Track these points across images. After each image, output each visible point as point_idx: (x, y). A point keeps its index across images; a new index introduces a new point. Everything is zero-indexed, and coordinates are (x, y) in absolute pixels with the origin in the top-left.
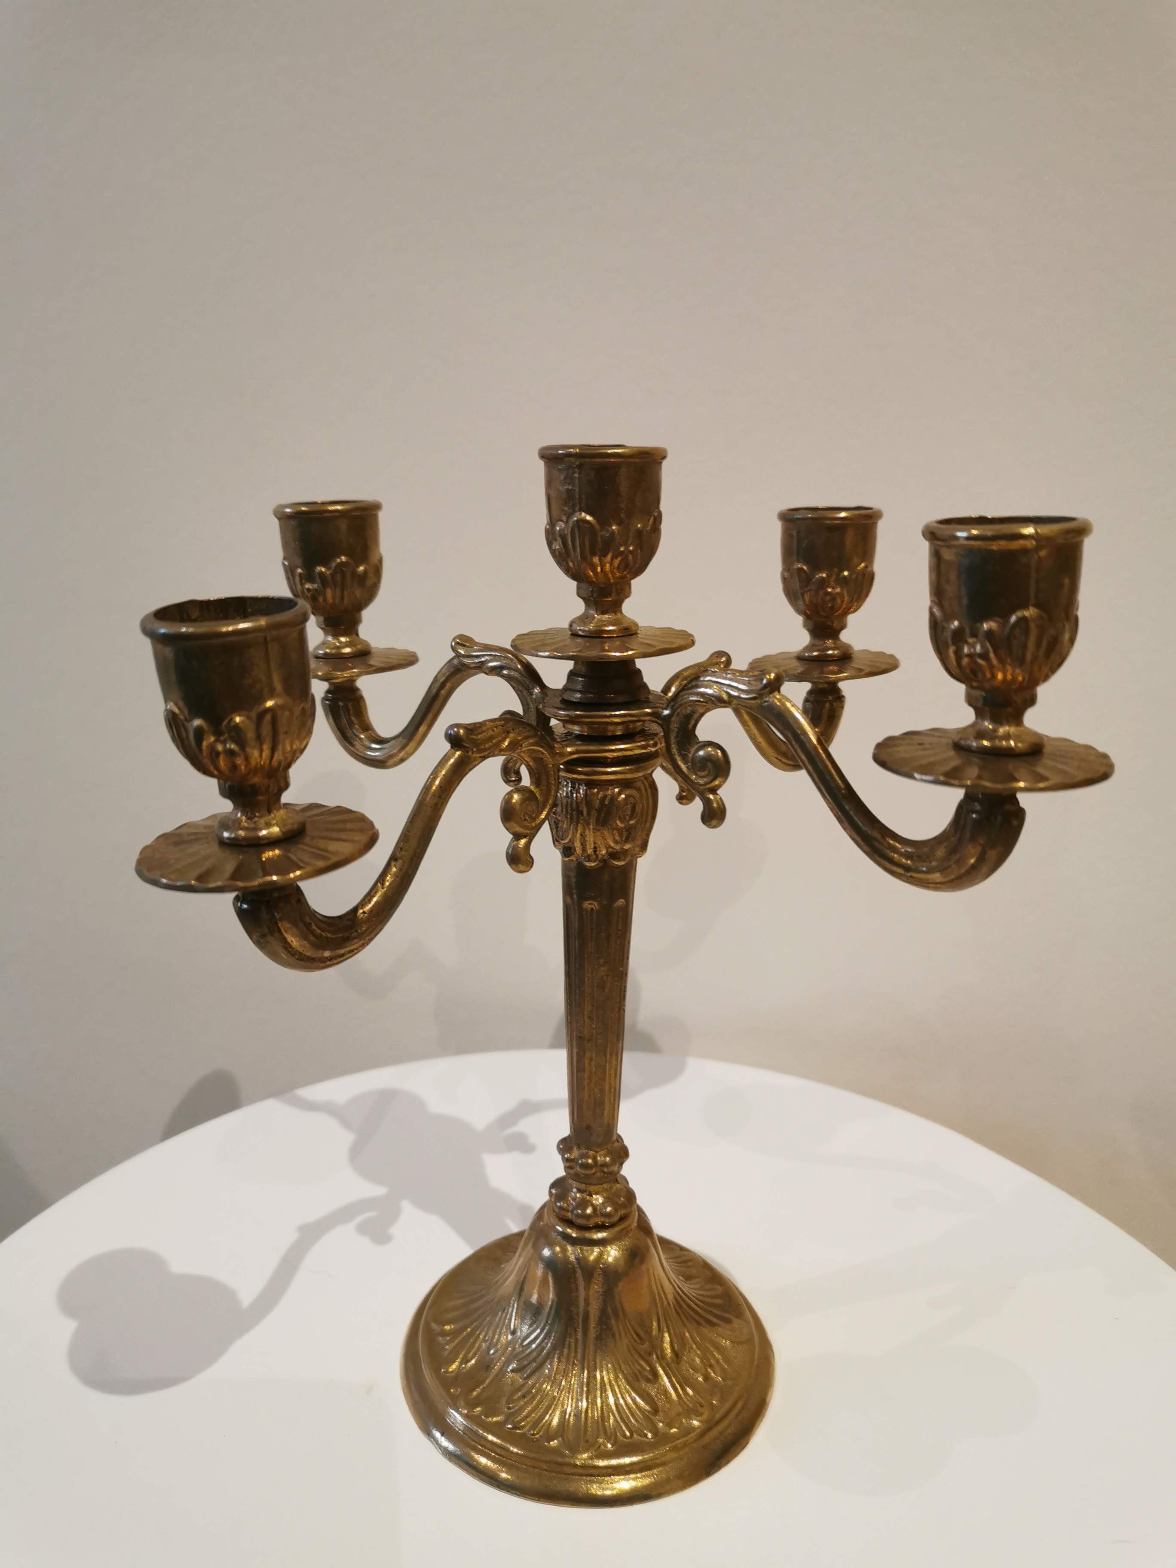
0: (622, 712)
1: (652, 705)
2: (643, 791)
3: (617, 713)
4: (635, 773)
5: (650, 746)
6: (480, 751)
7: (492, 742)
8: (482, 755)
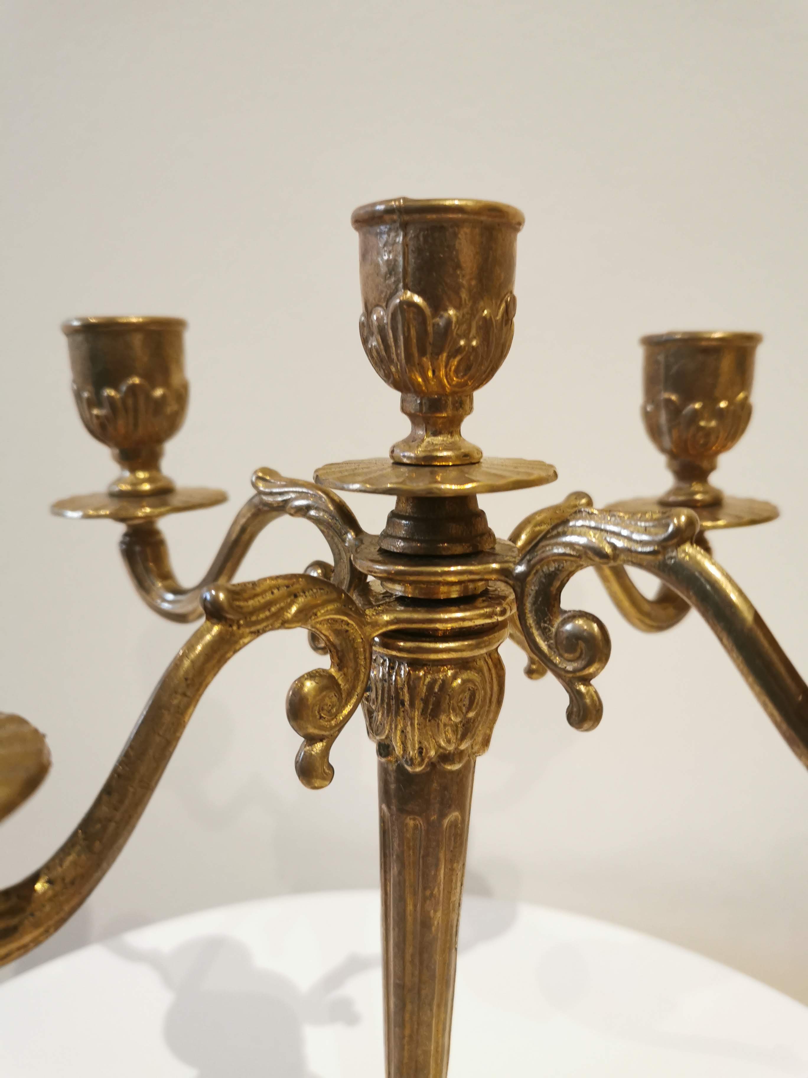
0: (459, 568)
1: (498, 558)
2: (486, 674)
3: (453, 569)
4: (476, 650)
5: (496, 615)
6: (249, 624)
7: (269, 610)
8: (253, 629)
